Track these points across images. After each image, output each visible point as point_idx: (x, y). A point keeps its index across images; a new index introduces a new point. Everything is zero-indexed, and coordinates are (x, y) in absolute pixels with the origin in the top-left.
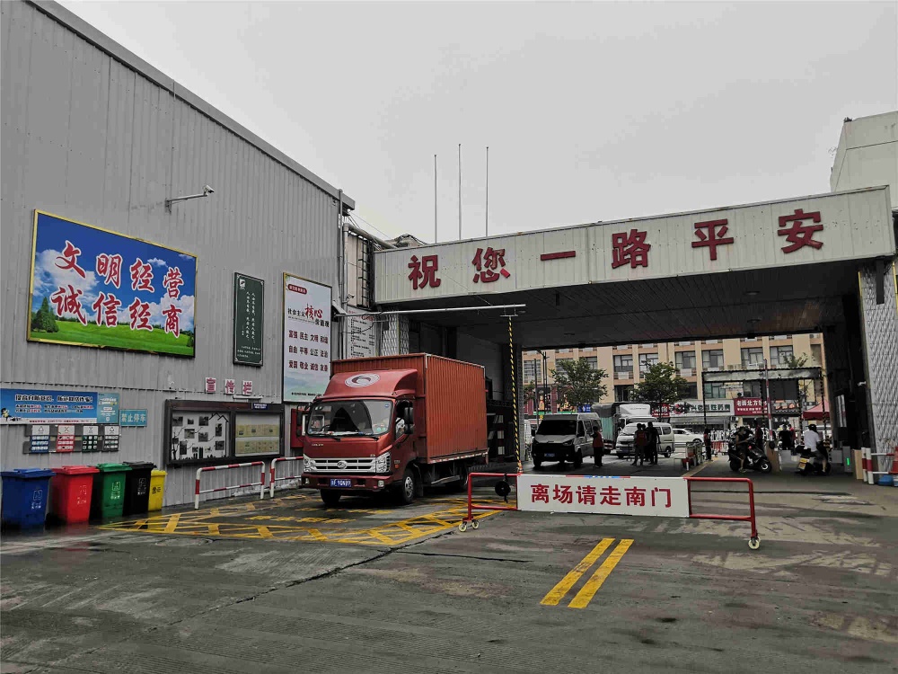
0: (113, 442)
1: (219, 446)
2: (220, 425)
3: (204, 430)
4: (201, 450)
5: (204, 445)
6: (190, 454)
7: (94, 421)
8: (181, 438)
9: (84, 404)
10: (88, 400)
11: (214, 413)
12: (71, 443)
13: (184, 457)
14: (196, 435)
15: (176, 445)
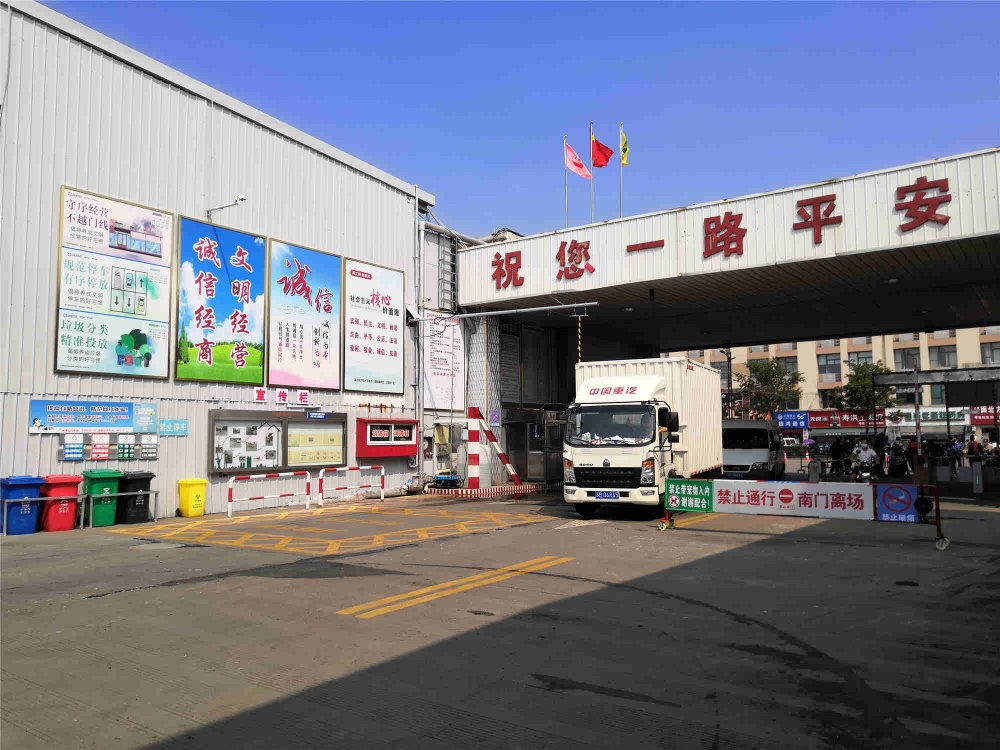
0: (151, 451)
1: (270, 455)
2: (270, 434)
3: (252, 439)
4: (249, 460)
5: (250, 454)
6: (236, 463)
7: (130, 430)
8: (226, 447)
9: (119, 413)
10: (122, 410)
11: (264, 423)
12: (107, 451)
13: (229, 466)
14: (244, 445)
15: (220, 455)
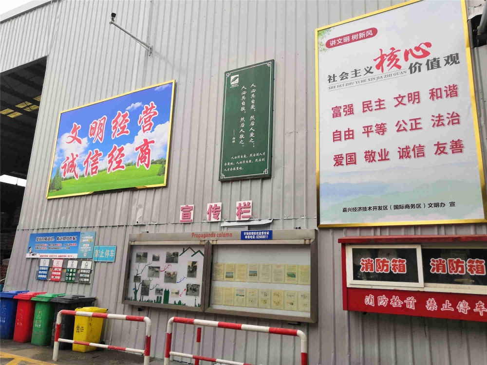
0: (86, 275)
1: (192, 290)
2: (194, 263)
3: (172, 268)
4: (167, 293)
5: (171, 287)
6: (152, 296)
7: (75, 256)
8: (144, 276)
9: (72, 242)
10: (74, 239)
11: (186, 248)
12: (59, 273)
13: (146, 298)
14: (162, 275)
15: (138, 284)
